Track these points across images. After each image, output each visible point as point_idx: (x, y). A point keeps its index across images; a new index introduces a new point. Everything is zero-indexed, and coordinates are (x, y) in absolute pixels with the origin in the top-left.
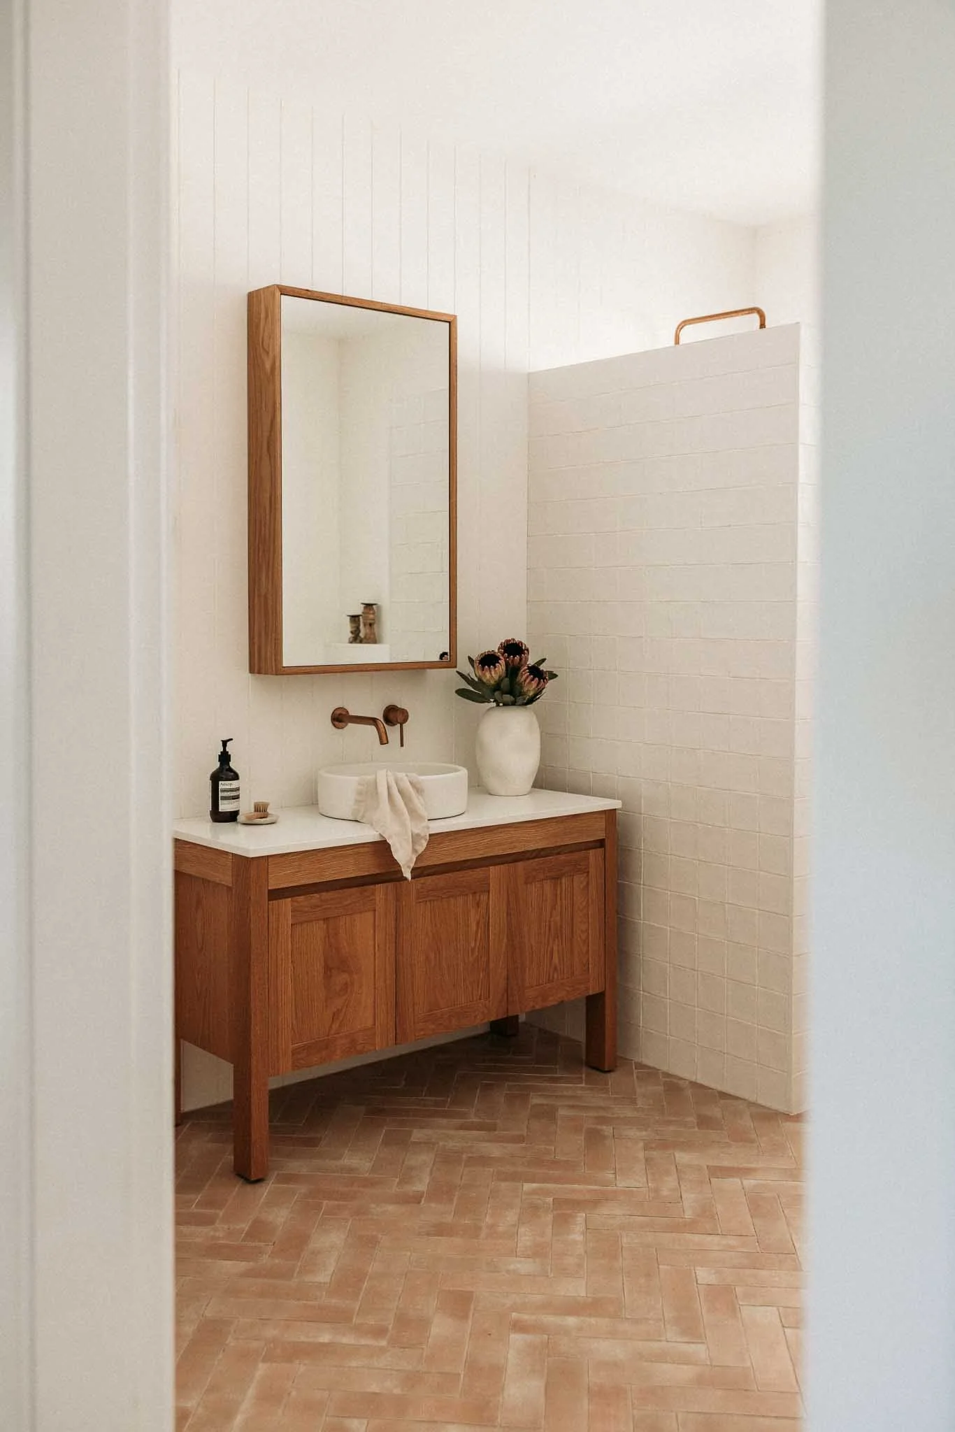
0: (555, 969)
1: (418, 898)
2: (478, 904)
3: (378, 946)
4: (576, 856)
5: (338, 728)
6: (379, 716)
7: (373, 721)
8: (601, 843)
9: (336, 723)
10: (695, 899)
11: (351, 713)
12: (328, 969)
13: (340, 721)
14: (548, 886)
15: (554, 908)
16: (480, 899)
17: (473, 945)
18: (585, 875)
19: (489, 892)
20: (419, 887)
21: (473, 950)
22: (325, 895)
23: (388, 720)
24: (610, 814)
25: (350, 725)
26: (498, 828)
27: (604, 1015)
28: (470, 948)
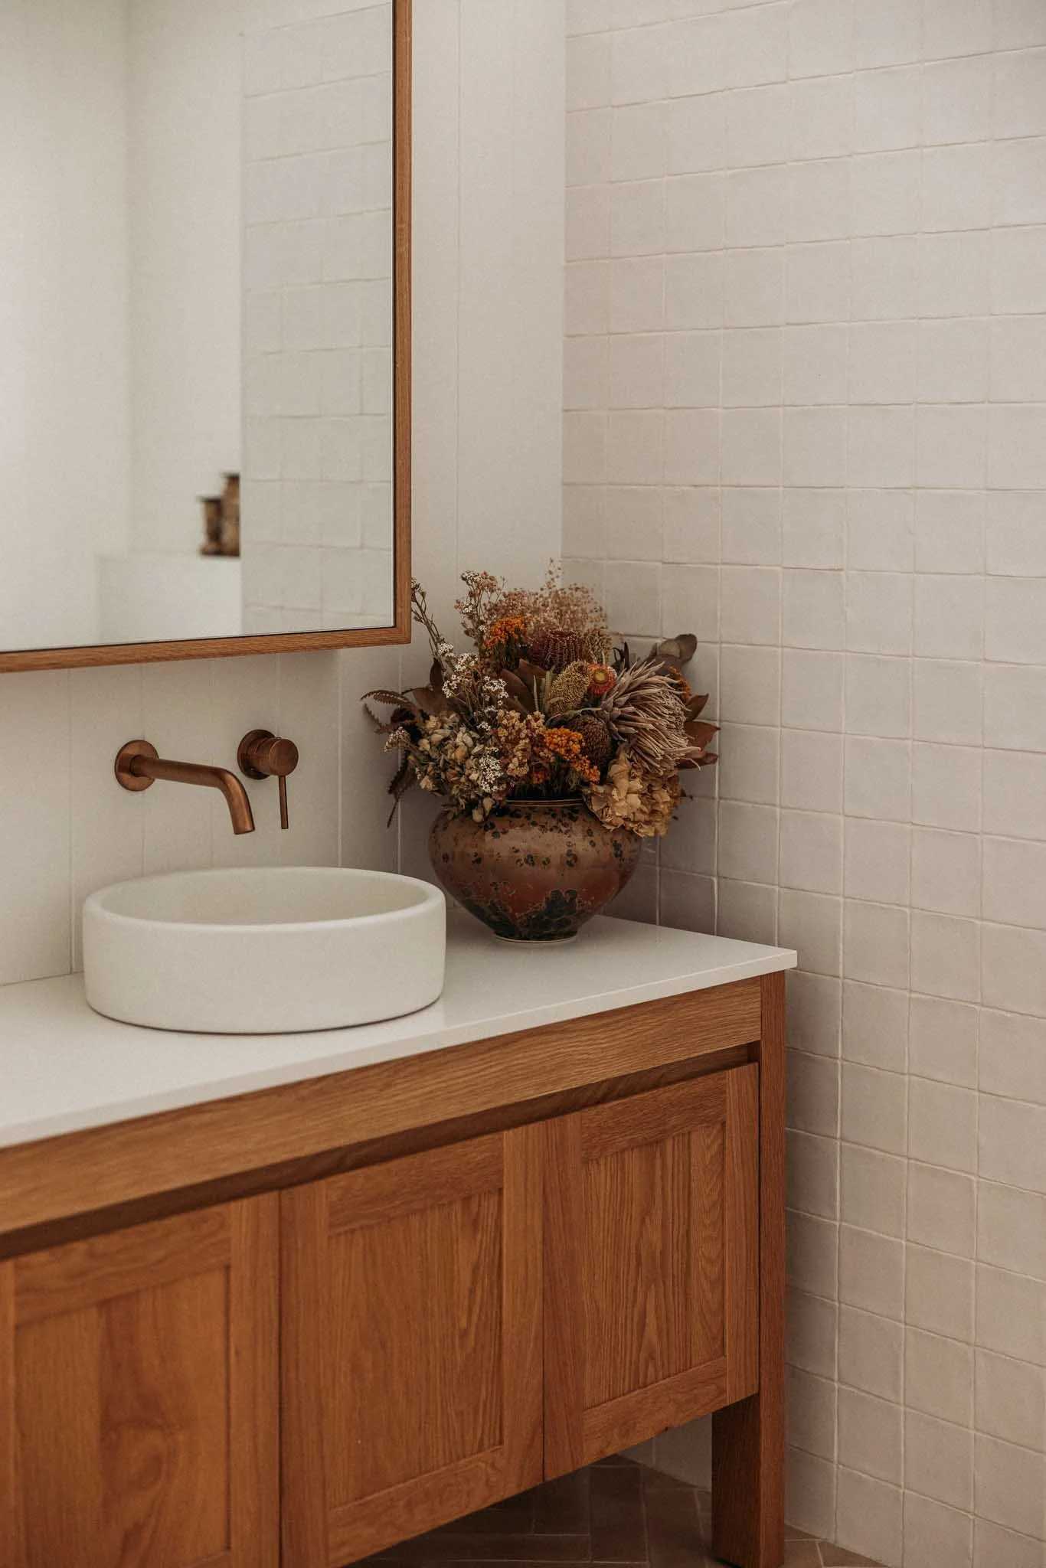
0: (651, 1357)
1: (331, 1226)
2: (475, 1224)
3: (237, 1353)
4: (700, 1085)
5: (133, 790)
6: (226, 759)
7: (214, 776)
8: (750, 1053)
9: (126, 776)
10: (971, 1181)
11: (164, 755)
12: (109, 1425)
13: (135, 773)
14: (634, 1162)
15: (646, 1212)
16: (478, 1213)
17: (463, 1323)
18: (718, 1126)
19: (500, 1190)
20: (334, 1199)
21: (464, 1334)
22: (101, 1243)
23: (251, 768)
24: (772, 985)
25: (158, 782)
26: (522, 1038)
27: (756, 1447)
28: (457, 1332)
